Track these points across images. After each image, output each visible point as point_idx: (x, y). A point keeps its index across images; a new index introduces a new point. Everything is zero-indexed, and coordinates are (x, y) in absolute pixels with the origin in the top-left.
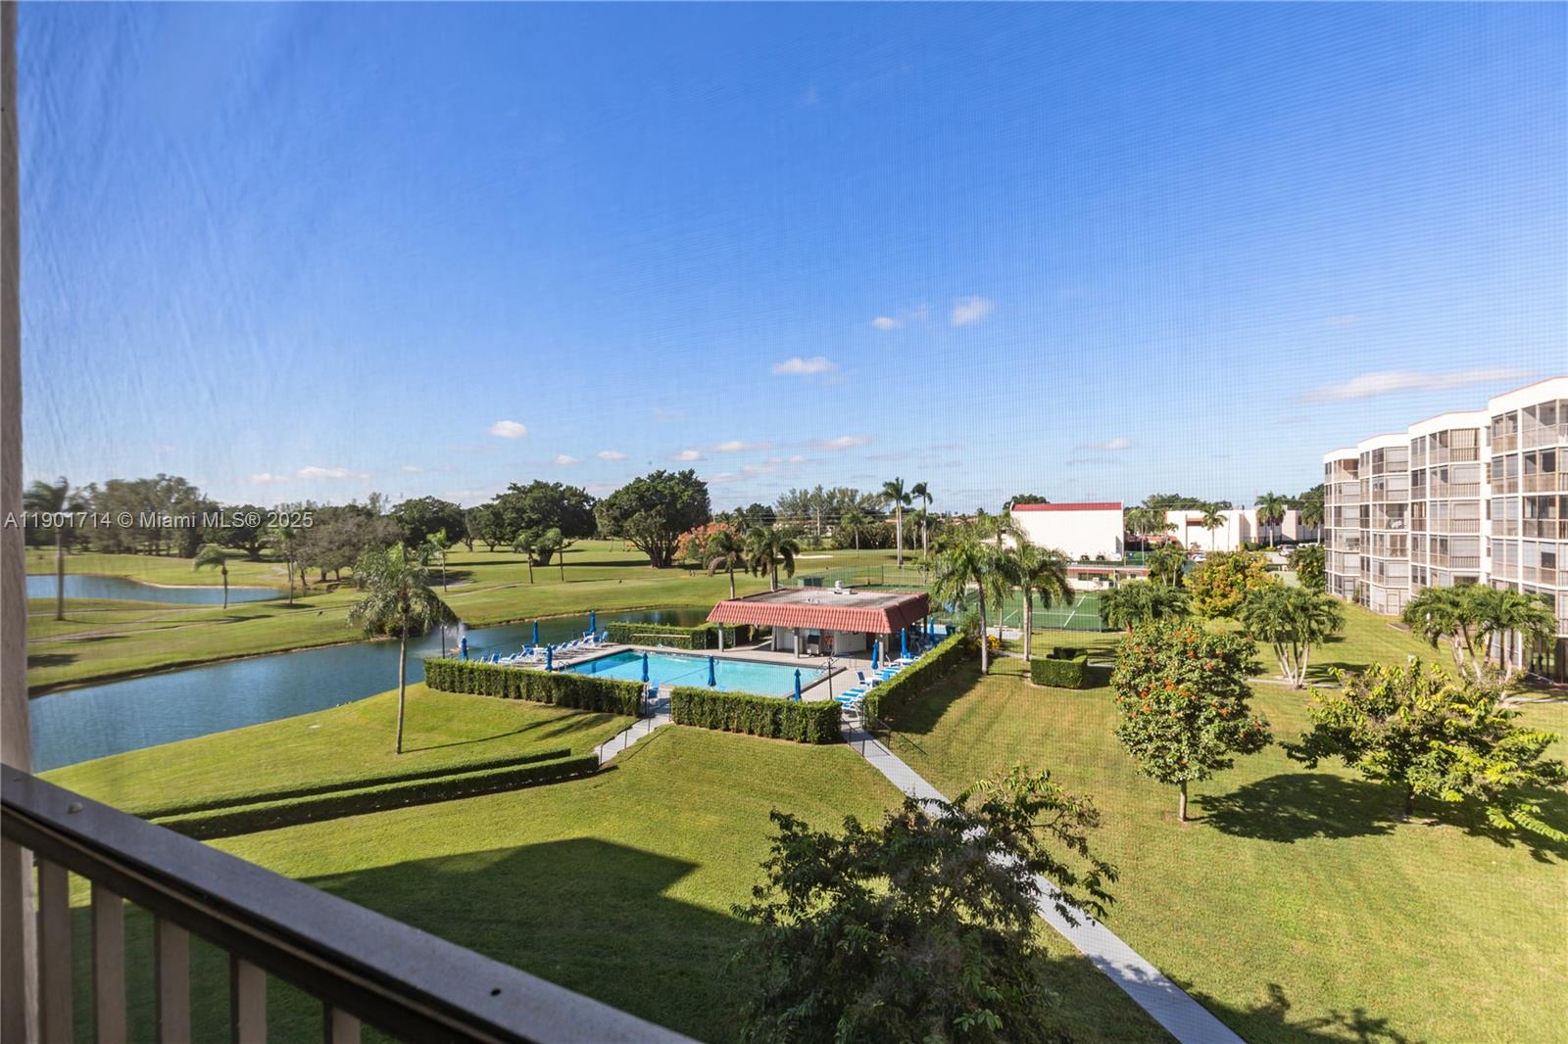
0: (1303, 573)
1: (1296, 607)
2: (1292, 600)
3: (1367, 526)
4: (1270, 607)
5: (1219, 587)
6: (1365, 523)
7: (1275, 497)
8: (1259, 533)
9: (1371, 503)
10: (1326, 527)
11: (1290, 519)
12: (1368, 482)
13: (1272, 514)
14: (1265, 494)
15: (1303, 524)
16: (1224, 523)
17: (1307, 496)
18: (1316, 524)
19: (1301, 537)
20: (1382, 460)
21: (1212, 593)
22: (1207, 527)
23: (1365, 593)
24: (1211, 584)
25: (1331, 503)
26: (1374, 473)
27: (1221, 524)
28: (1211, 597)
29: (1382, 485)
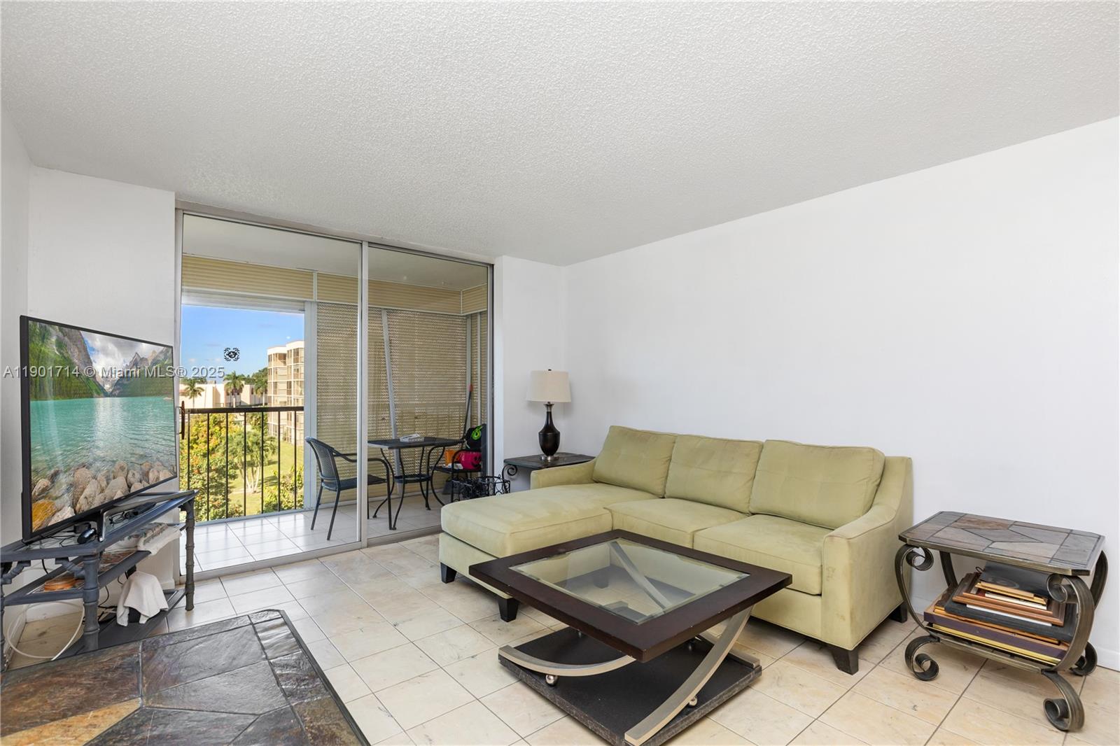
0: (255, 425)
1: (253, 443)
2: (251, 439)
3: (290, 394)
4: (238, 445)
5: (203, 436)
6: (289, 392)
7: (237, 375)
8: (226, 400)
9: (292, 380)
10: (268, 395)
11: (247, 389)
12: (291, 368)
13: (235, 386)
14: (230, 373)
15: (254, 393)
16: (202, 393)
17: (257, 375)
18: (262, 394)
19: (253, 403)
20: (298, 355)
21: (197, 441)
22: (189, 397)
23: (289, 434)
24: (197, 435)
25: (271, 380)
26: (294, 362)
27: (199, 394)
28: (197, 444)
29: (298, 370)
